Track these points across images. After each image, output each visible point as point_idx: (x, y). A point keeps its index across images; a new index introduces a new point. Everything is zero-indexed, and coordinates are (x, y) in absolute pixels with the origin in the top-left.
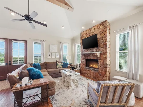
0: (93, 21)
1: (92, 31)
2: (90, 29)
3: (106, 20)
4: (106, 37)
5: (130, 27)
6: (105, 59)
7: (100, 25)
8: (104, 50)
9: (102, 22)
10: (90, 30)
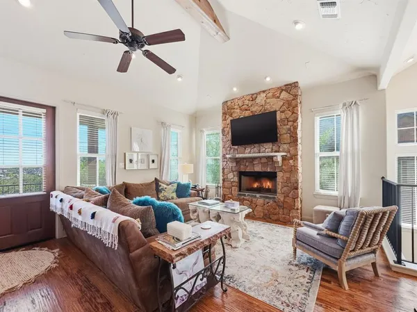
0: (265, 78)
1: (258, 100)
2: (253, 95)
3: (297, 82)
4: (295, 120)
5: (344, 105)
6: (293, 170)
7: (281, 89)
8: (291, 149)
9: (286, 84)
10: (253, 97)
